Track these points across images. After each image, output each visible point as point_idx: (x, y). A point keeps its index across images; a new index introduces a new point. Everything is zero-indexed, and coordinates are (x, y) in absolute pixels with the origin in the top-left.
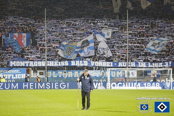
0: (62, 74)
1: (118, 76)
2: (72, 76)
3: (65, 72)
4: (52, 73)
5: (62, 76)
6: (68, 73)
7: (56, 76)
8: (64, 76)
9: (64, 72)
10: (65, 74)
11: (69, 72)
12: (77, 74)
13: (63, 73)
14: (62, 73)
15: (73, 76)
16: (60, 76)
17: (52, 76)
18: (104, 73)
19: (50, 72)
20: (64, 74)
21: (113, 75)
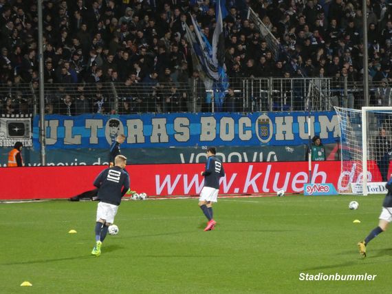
0: (103, 129)
1: (324, 135)
2: (141, 140)
3: (114, 124)
4: (61, 124)
5: (102, 139)
6: (125, 124)
7: (77, 140)
8: (109, 140)
9: (108, 124)
10: (115, 129)
11: (130, 123)
12: (163, 131)
13: (104, 124)
14: (101, 126)
15: (147, 138)
16: (94, 140)
17: (60, 140)
18: (268, 125)
19: (54, 124)
20: (109, 130)
21: (306, 132)
